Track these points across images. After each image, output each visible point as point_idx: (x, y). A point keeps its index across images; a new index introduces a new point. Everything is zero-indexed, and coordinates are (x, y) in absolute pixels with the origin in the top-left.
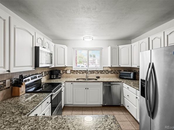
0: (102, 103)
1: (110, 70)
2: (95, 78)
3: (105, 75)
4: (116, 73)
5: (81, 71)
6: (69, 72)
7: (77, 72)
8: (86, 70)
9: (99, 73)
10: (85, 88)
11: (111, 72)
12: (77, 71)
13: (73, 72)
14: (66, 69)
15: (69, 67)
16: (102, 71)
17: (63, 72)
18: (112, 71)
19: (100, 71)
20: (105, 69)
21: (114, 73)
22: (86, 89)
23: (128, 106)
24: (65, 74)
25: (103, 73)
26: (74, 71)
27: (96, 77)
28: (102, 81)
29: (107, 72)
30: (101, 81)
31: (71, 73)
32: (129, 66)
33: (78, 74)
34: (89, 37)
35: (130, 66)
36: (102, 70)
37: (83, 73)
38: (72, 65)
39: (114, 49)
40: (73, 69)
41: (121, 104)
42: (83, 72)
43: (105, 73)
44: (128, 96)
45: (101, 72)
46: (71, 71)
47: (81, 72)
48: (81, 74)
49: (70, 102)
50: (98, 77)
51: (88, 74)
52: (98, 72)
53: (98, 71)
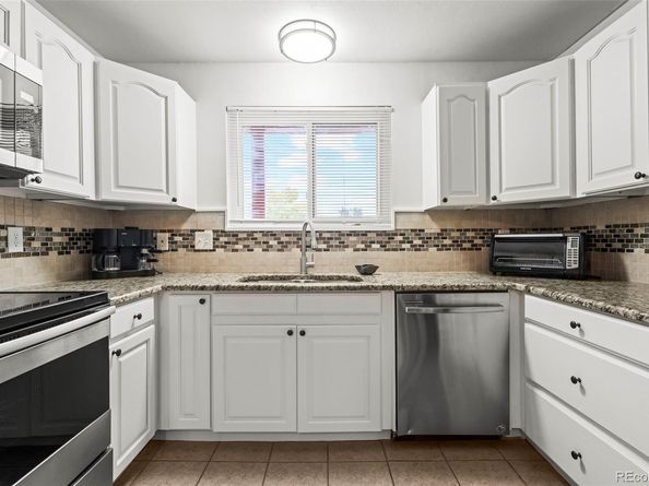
0: (389, 424)
1: (432, 228)
2: (349, 275)
3: (408, 256)
4: (465, 245)
5: (273, 234)
6: (203, 240)
7: (251, 243)
8: (299, 227)
9: (374, 246)
10: (288, 328)
11: (438, 240)
12: (251, 234)
13: (228, 240)
14: (186, 226)
15: (209, 216)
16: (390, 235)
17: (172, 242)
18: (443, 234)
19: (379, 234)
20: (407, 224)
21: (457, 244)
22: (290, 333)
23: (575, 456)
24: (182, 251)
25: (393, 245)
26: (235, 235)
27: (358, 268)
28: (391, 288)
29: (417, 242)
30: (384, 288)
31: (215, 247)
32: (559, 191)
33: (258, 250)
34: (311, 25)
35: (565, 193)
36: (391, 227)
37: (283, 247)
38: (225, 203)
39: (459, 99)
40: (229, 227)
41: (507, 424)
42: (284, 239)
43: (407, 246)
44: (574, 380)
45: (386, 240)
46: (218, 234)
47: (273, 242)
48: (271, 254)
49: (192, 415)
50: (369, 270)
51: (309, 254)
52: (366, 239)
53: (365, 234)
